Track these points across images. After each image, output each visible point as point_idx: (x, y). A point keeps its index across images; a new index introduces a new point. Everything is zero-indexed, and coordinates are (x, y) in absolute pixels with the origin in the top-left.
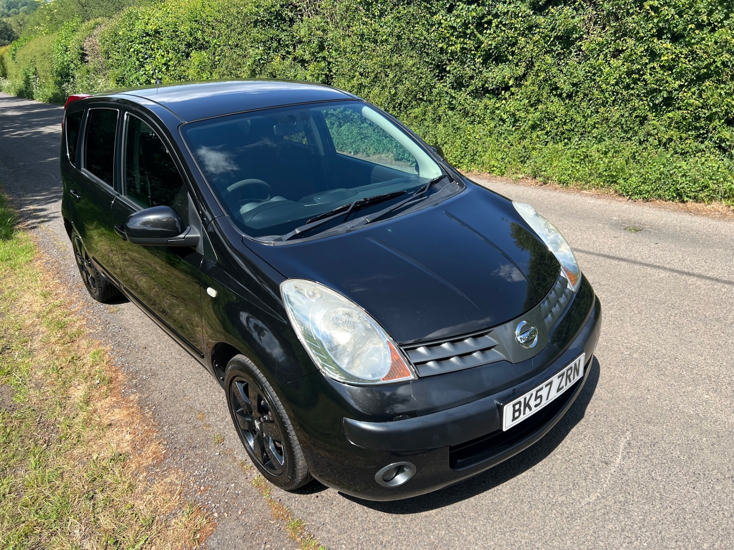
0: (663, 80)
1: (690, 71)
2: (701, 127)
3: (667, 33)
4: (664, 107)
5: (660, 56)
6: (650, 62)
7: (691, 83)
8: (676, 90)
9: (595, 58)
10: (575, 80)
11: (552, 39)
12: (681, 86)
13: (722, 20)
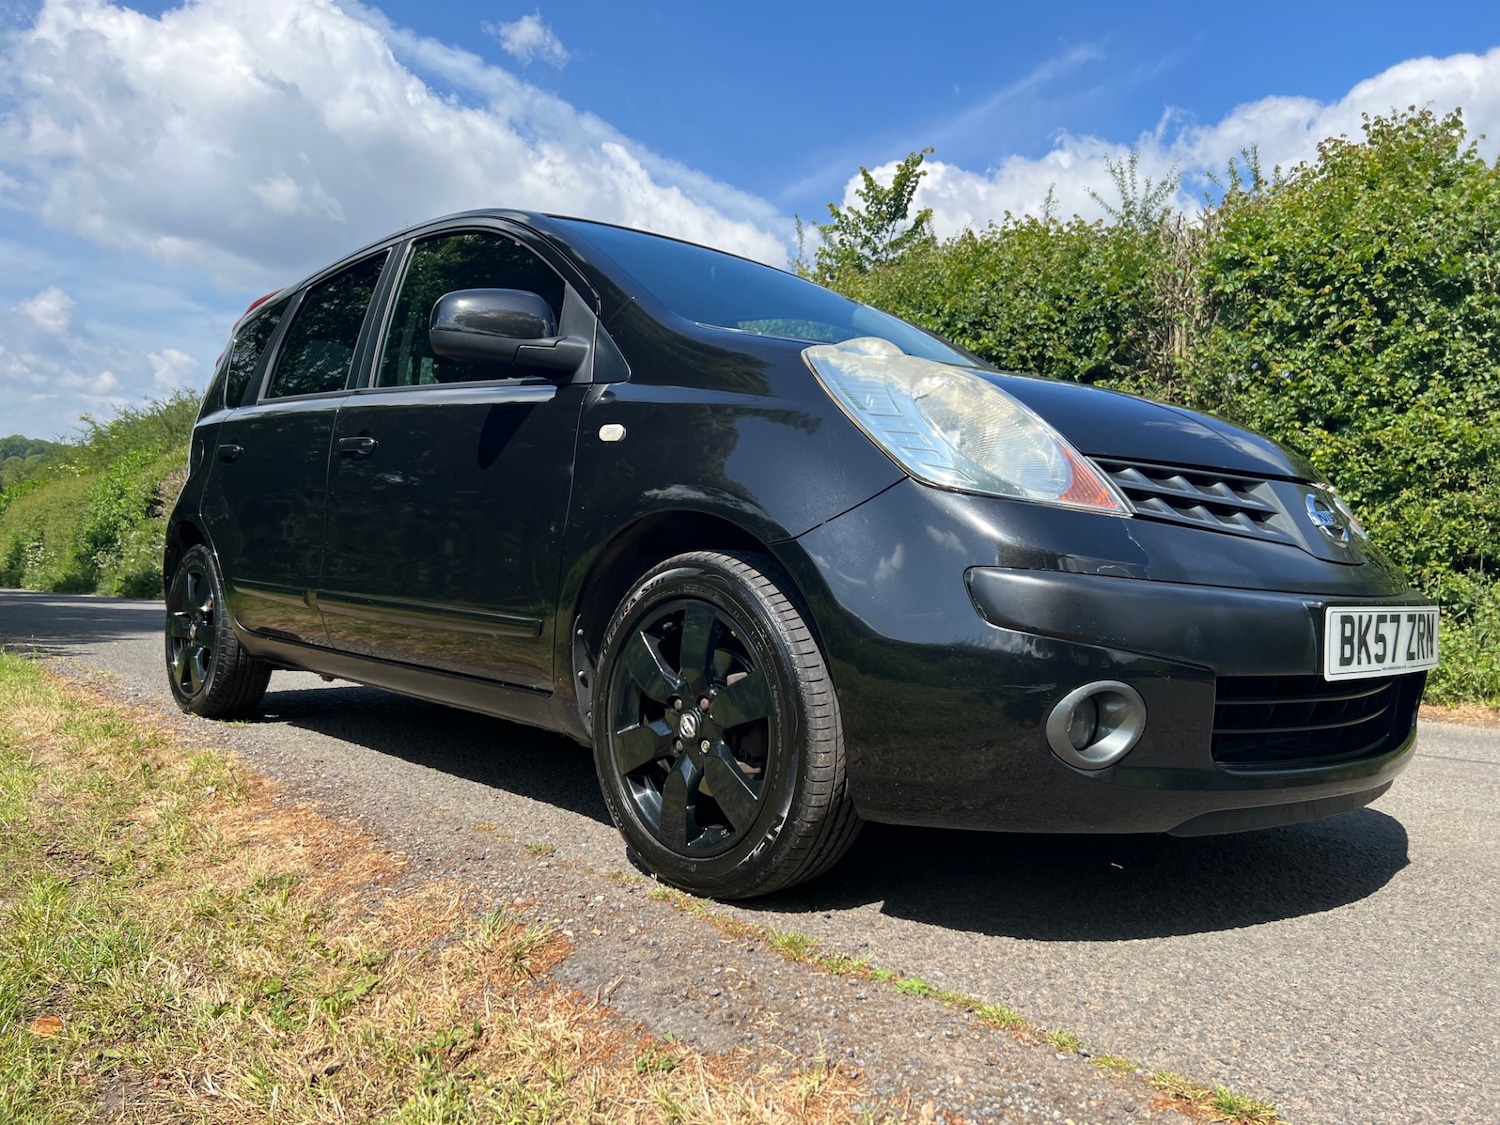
3: (1314, 419)
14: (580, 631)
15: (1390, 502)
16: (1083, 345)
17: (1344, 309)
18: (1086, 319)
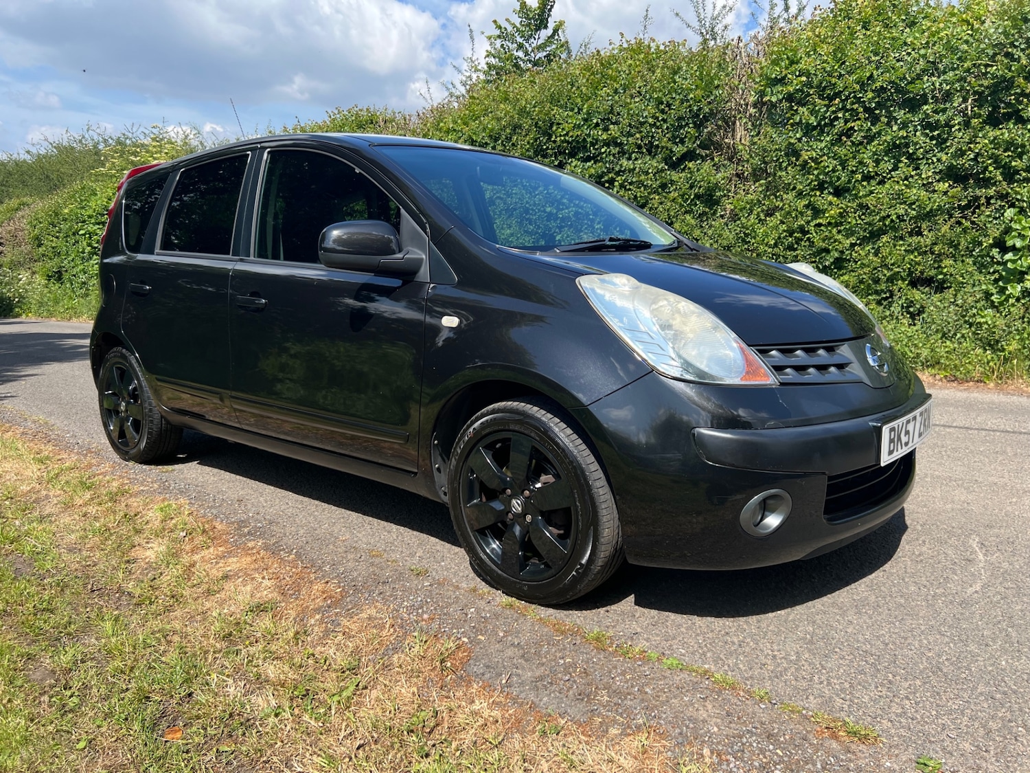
0: (831, 238)
1: (861, 228)
2: (882, 291)
3: (827, 188)
4: (835, 270)
5: (824, 212)
6: (812, 220)
7: (864, 241)
8: (847, 250)
9: (746, 218)
10: (725, 243)
11: (692, 197)
12: (853, 245)
13: (890, 171)
14: (436, 442)
15: (874, 243)
16: (678, 136)
17: (847, 114)
18: (680, 118)
